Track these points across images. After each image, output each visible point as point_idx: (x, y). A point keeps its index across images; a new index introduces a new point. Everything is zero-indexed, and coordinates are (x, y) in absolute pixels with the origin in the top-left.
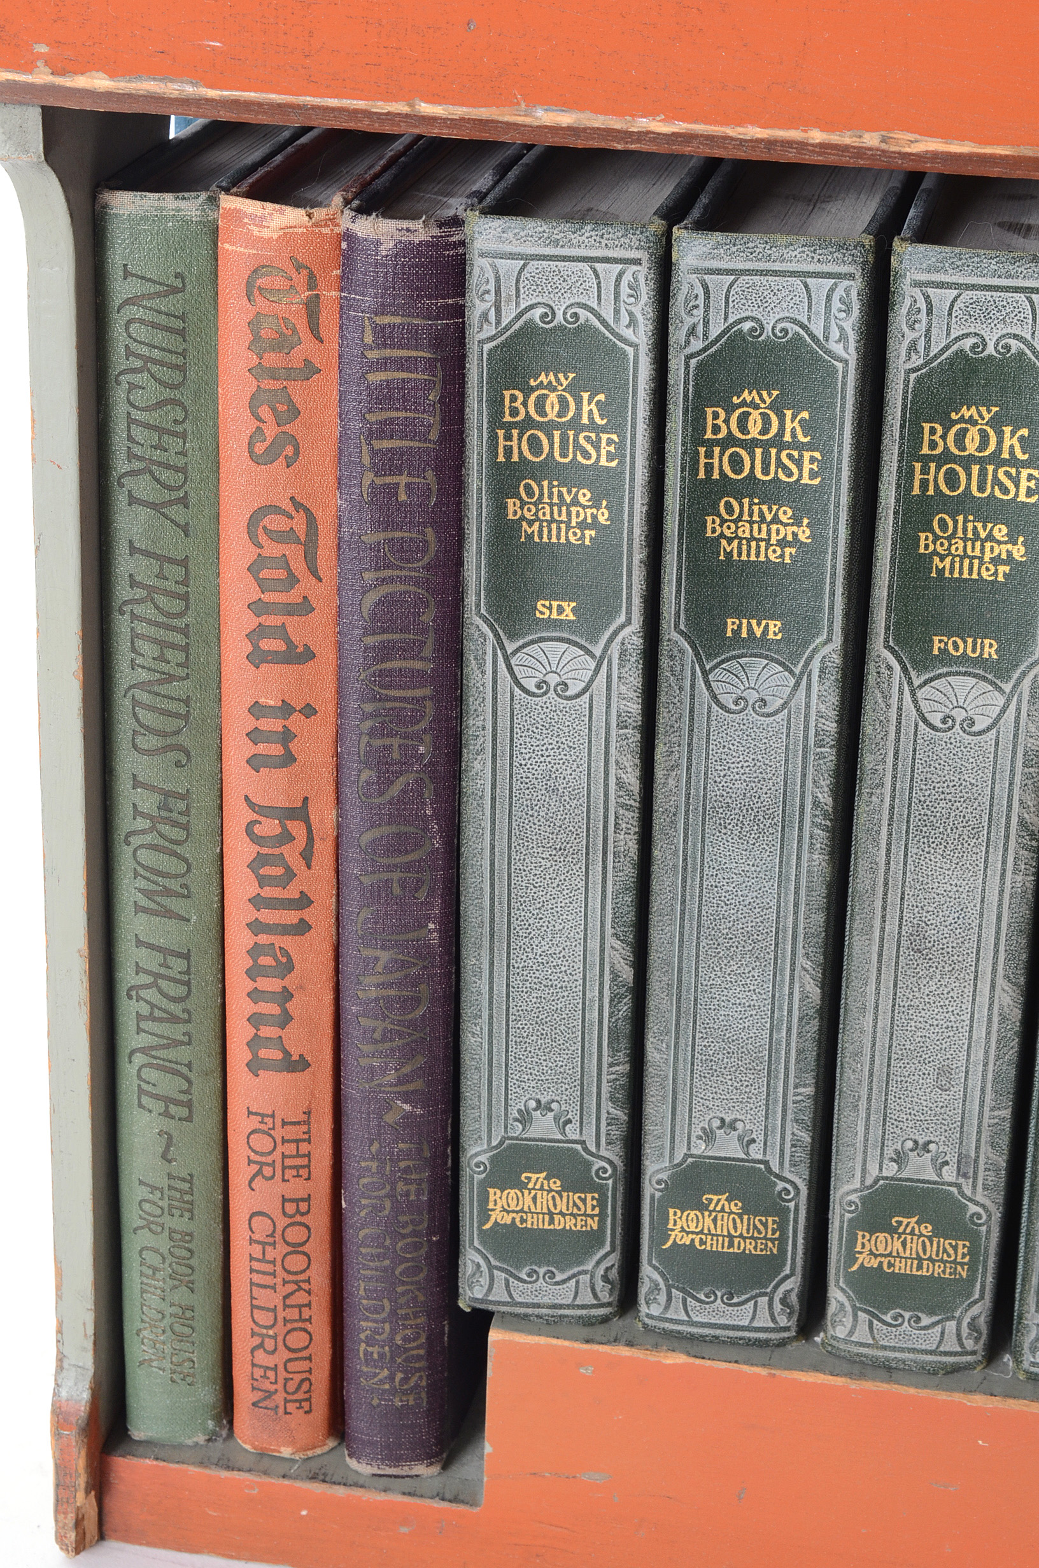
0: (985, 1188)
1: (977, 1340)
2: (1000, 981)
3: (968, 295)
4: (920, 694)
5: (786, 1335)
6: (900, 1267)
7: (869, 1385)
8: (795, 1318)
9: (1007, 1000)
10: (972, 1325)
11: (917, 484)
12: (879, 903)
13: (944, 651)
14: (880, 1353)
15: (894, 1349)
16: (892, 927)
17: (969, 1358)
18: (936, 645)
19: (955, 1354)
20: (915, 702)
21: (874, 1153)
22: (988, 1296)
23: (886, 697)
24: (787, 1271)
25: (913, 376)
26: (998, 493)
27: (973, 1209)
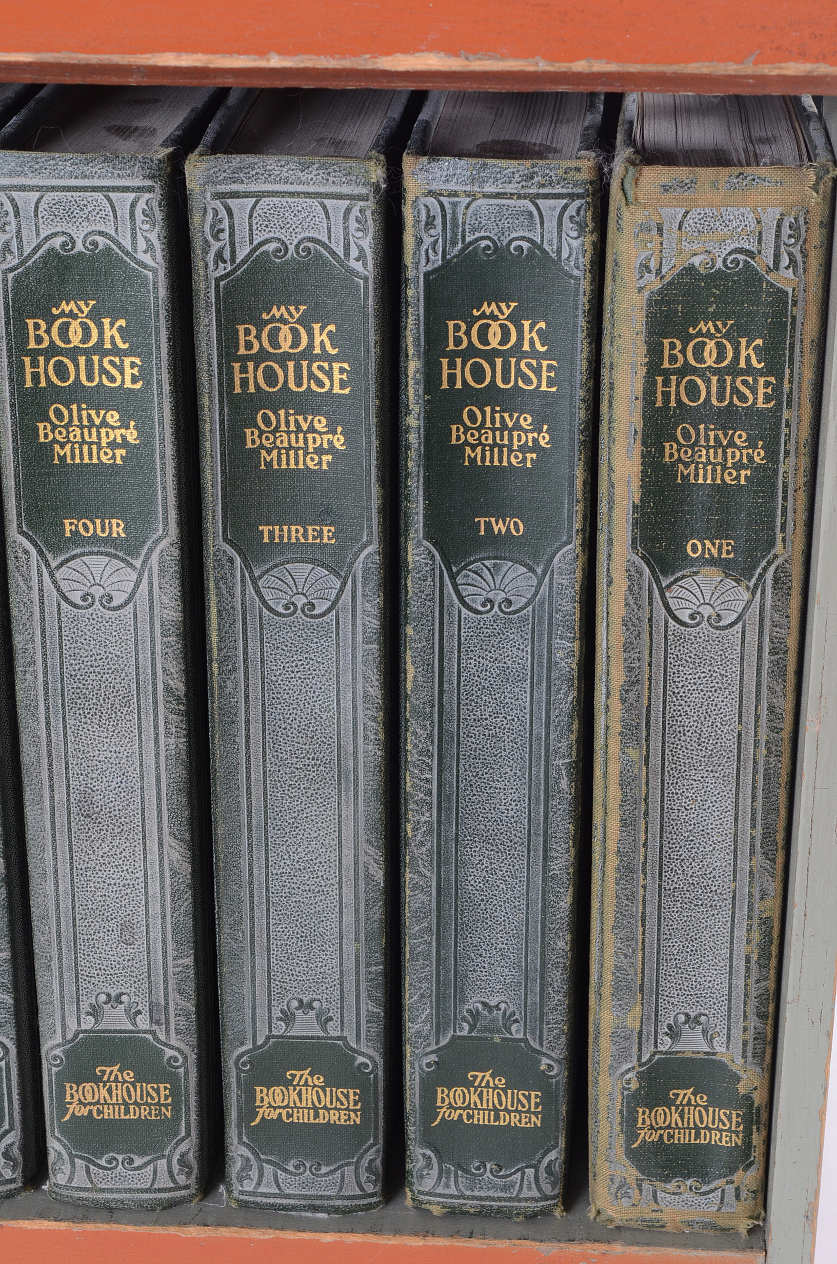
0: (178, 1032)
1: (188, 1175)
2: (167, 838)
3: (50, 196)
4: (58, 575)
5: (13, 1186)
6: (108, 1113)
7: (90, 1227)
8: (20, 1169)
9: (176, 856)
10: (182, 1162)
11: (28, 378)
12: (45, 774)
13: (75, 533)
14: (100, 1196)
15: (111, 1191)
16: (60, 795)
17: (183, 1193)
18: (68, 528)
19: (170, 1190)
20: (55, 582)
21: (71, 1009)
22: (194, 1132)
23: (27, 580)
24: (6, 1126)
25: (10, 276)
26: (106, 382)
27: (169, 1053)
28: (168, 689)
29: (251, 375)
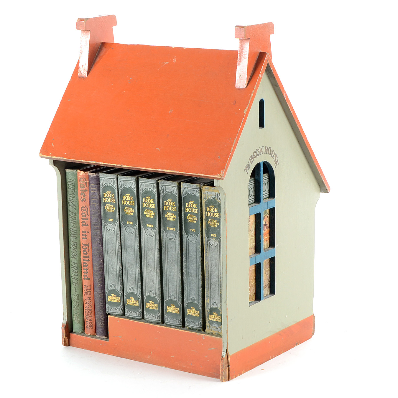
0: (158, 297)
1: (160, 319)
2: (157, 269)
3: (145, 184)
4: (146, 231)
5: (140, 318)
6: (151, 308)
7: (147, 324)
8: (141, 315)
9: (158, 271)
10: (159, 316)
11: (143, 206)
12: (144, 258)
13: (148, 226)
14: (149, 320)
15: (150, 319)
16: (146, 261)
17: (159, 321)
18: (147, 226)
19: (157, 320)
21: (146, 292)
22: (161, 312)
23: (143, 232)
24: (140, 309)
25: (141, 193)
26: (151, 207)
27: (158, 300)
28: (157, 248)
29: (166, 208)
